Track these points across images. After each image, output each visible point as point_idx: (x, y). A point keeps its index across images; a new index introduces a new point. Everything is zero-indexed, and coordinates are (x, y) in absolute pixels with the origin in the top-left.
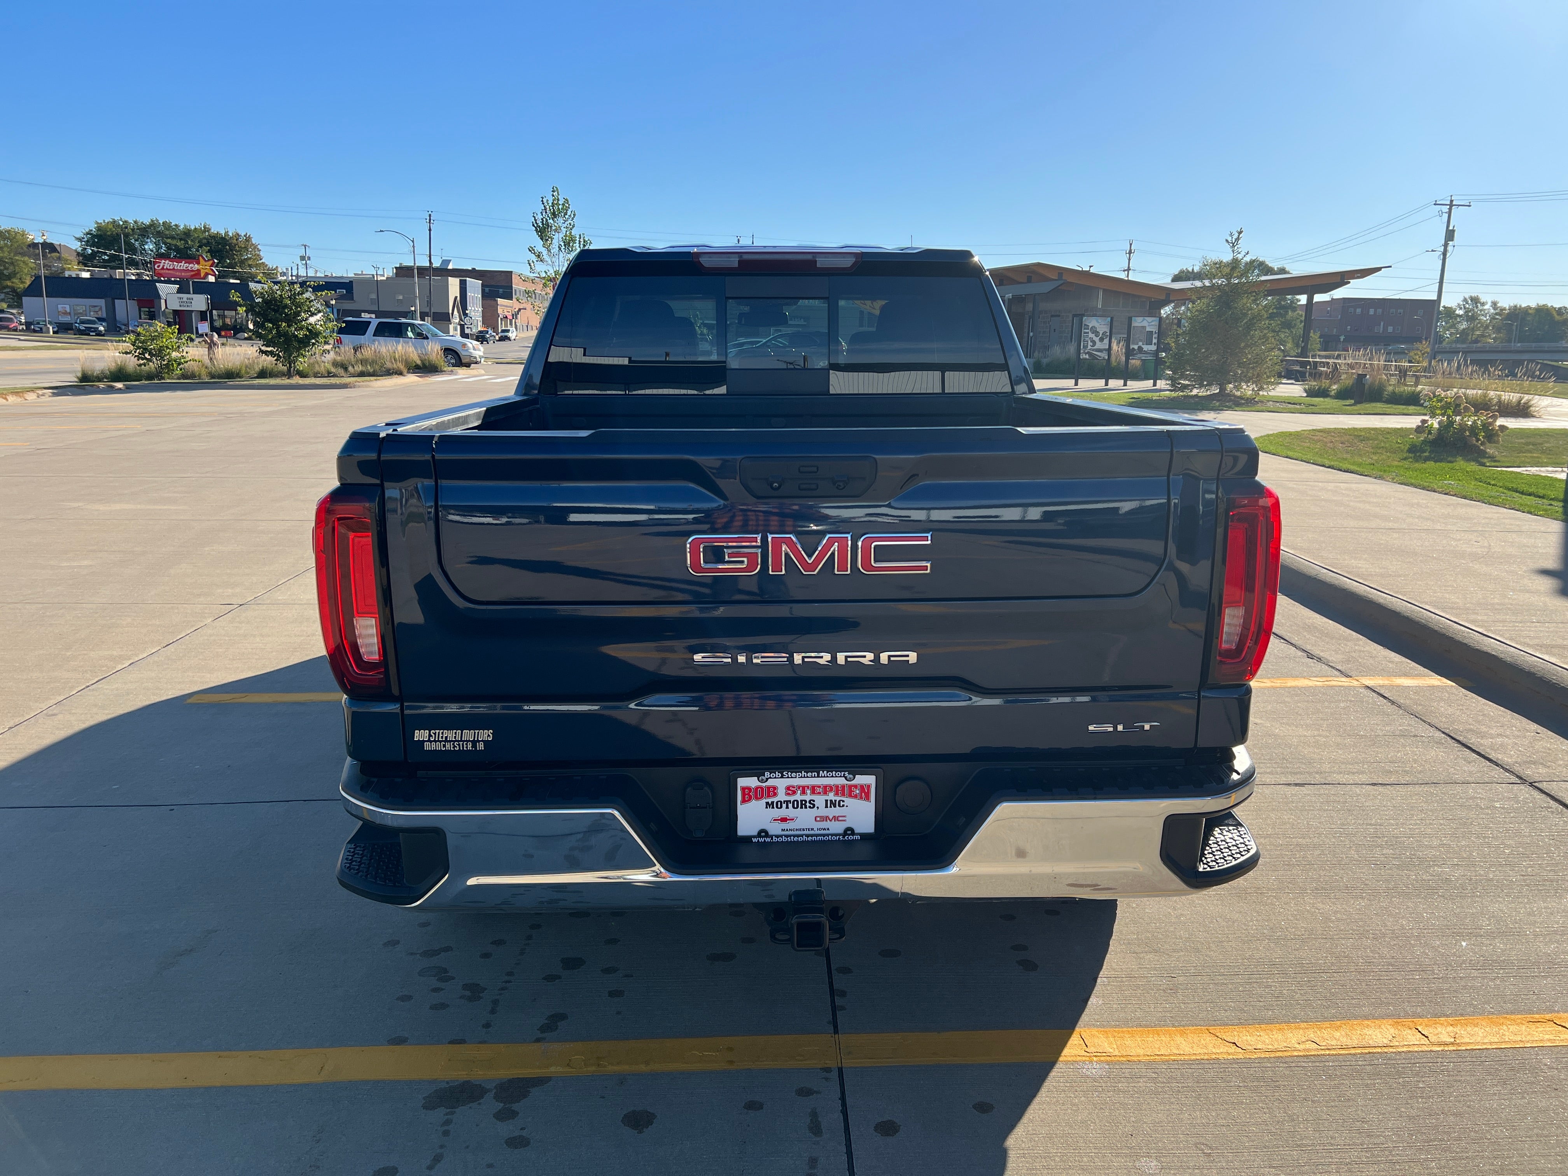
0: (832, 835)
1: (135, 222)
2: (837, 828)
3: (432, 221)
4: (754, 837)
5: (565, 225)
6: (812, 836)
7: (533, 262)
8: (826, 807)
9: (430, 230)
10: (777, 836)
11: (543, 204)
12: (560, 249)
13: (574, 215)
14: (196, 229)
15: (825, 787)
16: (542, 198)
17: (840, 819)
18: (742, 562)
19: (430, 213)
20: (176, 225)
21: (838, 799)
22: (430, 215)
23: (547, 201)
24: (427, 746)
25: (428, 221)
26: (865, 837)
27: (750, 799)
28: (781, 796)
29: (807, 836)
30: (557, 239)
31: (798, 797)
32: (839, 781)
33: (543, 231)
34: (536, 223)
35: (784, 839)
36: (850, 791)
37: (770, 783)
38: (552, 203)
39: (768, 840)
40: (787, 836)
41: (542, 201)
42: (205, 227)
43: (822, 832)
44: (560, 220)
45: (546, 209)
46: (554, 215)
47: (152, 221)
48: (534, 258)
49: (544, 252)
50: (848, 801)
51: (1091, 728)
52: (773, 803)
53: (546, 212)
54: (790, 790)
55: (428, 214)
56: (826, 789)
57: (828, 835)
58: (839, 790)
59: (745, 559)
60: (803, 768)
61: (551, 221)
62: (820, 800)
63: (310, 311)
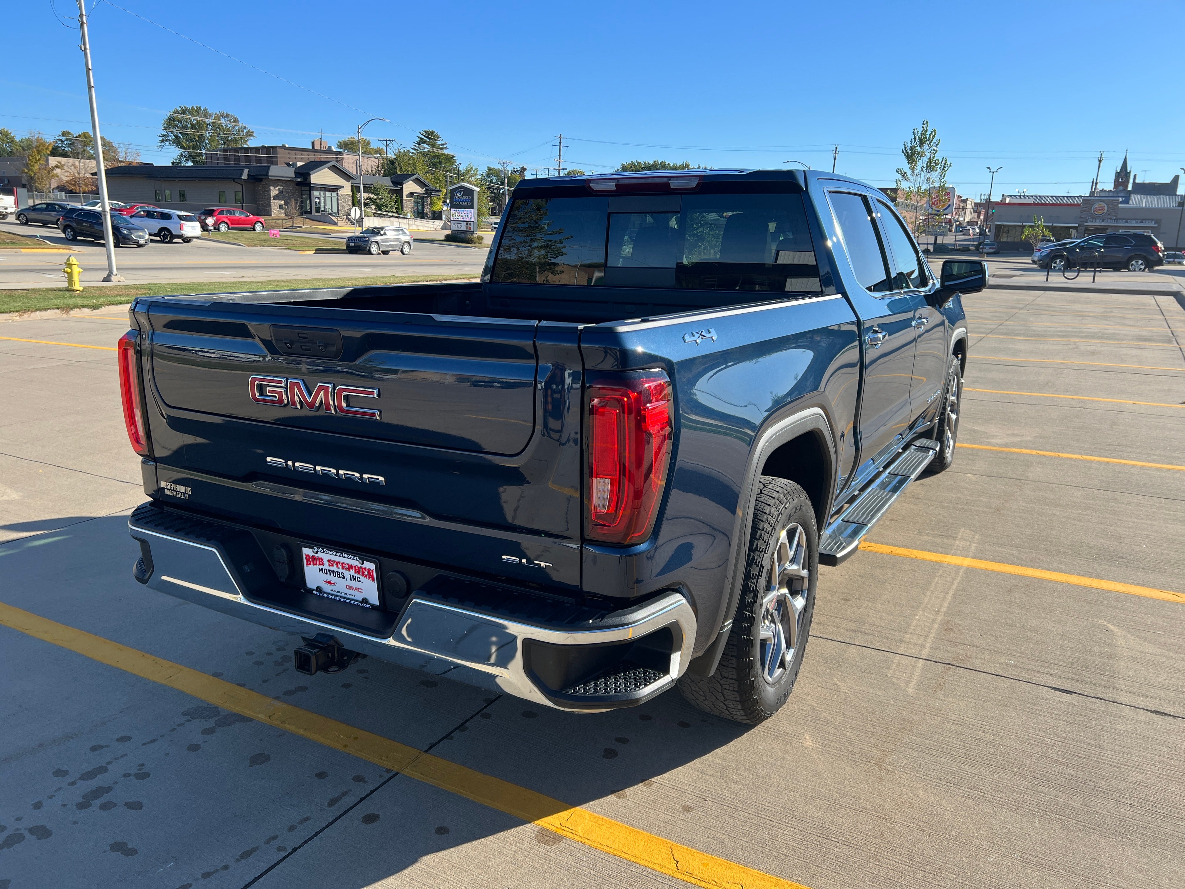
0: (355, 600)
1: (645, 163)
2: (359, 597)
3: (837, 152)
4: (314, 590)
5: (929, 151)
6: (345, 598)
7: (900, 181)
8: (351, 580)
9: (835, 159)
10: (327, 593)
11: (914, 134)
12: (922, 170)
13: (939, 142)
14: (680, 166)
15: (349, 565)
16: (914, 129)
17: (360, 590)
18: (275, 397)
19: (837, 146)
20: (668, 164)
21: (357, 576)
22: (836, 148)
23: (918, 131)
24: (167, 492)
25: (834, 152)
26: (373, 607)
27: (310, 564)
28: (326, 566)
29: (342, 597)
30: (922, 162)
31: (334, 568)
32: (355, 562)
33: (911, 156)
34: (905, 150)
35: (329, 596)
36: (363, 572)
37: (320, 555)
38: (921, 134)
39: (321, 594)
40: (331, 594)
41: (914, 132)
42: (686, 165)
43: (351, 597)
44: (925, 147)
45: (915, 138)
46: (922, 143)
47: (654, 162)
48: (900, 177)
49: (909, 172)
50: (362, 579)
51: (504, 557)
52: (322, 569)
53: (915, 141)
54: (331, 563)
55: (835, 147)
56: (350, 567)
57: (353, 600)
58: (357, 569)
59: (277, 395)
60: (334, 549)
61: (918, 148)
62: (347, 574)
63: (700, 223)
